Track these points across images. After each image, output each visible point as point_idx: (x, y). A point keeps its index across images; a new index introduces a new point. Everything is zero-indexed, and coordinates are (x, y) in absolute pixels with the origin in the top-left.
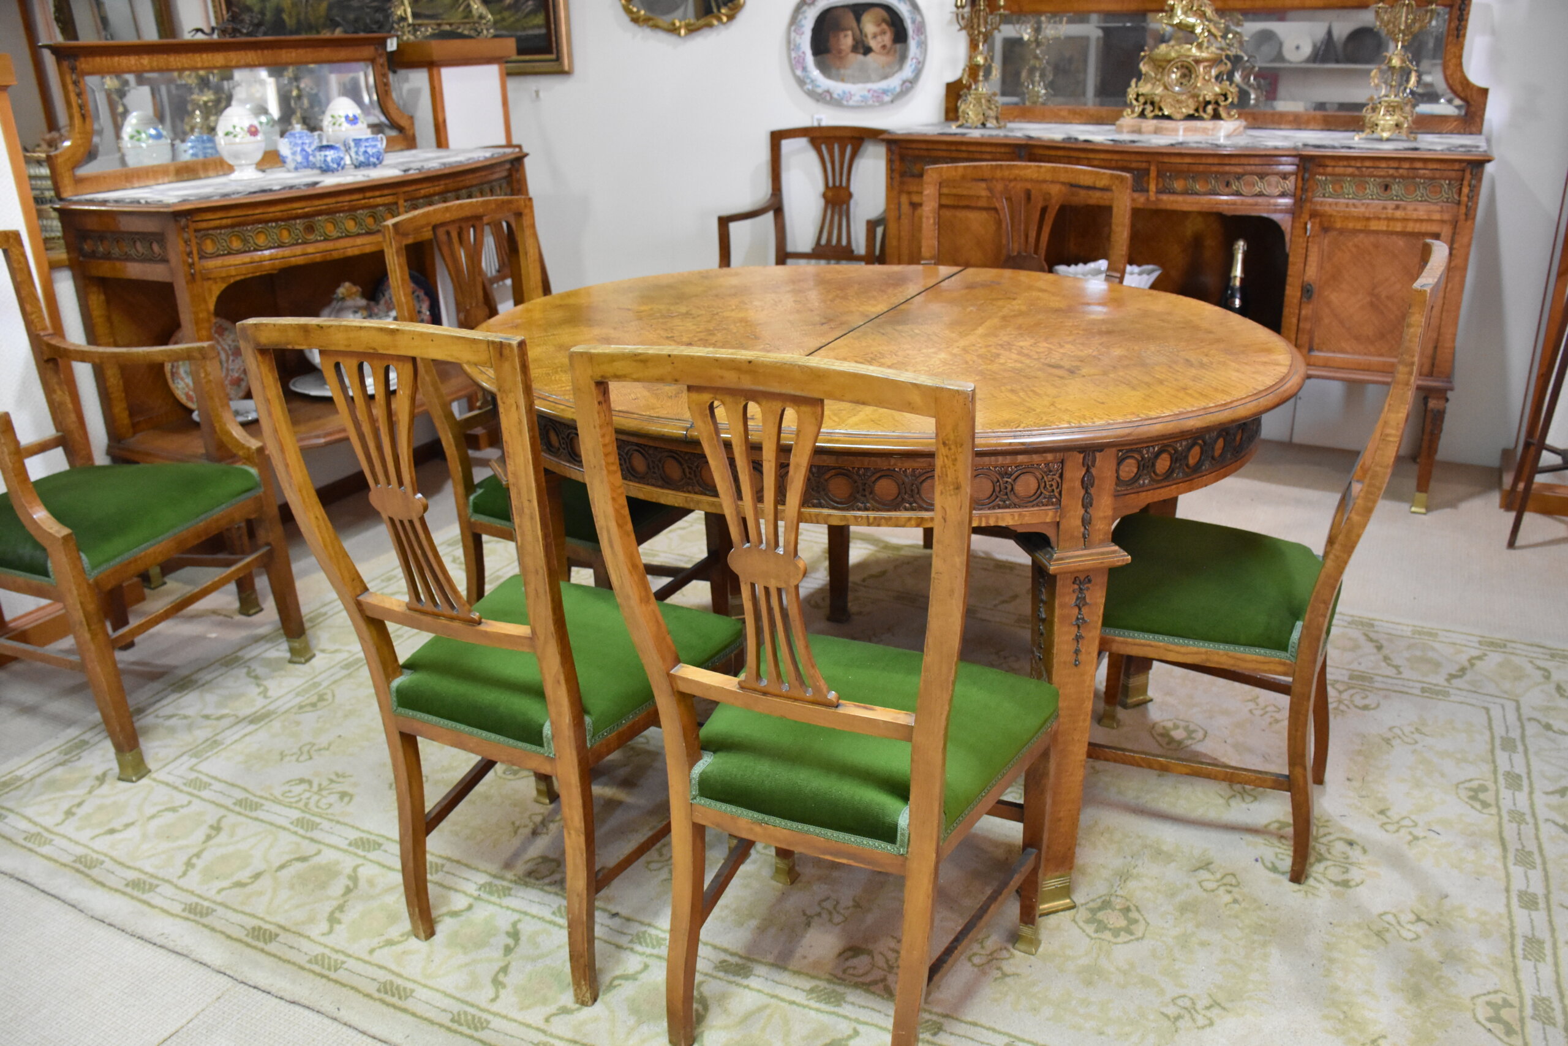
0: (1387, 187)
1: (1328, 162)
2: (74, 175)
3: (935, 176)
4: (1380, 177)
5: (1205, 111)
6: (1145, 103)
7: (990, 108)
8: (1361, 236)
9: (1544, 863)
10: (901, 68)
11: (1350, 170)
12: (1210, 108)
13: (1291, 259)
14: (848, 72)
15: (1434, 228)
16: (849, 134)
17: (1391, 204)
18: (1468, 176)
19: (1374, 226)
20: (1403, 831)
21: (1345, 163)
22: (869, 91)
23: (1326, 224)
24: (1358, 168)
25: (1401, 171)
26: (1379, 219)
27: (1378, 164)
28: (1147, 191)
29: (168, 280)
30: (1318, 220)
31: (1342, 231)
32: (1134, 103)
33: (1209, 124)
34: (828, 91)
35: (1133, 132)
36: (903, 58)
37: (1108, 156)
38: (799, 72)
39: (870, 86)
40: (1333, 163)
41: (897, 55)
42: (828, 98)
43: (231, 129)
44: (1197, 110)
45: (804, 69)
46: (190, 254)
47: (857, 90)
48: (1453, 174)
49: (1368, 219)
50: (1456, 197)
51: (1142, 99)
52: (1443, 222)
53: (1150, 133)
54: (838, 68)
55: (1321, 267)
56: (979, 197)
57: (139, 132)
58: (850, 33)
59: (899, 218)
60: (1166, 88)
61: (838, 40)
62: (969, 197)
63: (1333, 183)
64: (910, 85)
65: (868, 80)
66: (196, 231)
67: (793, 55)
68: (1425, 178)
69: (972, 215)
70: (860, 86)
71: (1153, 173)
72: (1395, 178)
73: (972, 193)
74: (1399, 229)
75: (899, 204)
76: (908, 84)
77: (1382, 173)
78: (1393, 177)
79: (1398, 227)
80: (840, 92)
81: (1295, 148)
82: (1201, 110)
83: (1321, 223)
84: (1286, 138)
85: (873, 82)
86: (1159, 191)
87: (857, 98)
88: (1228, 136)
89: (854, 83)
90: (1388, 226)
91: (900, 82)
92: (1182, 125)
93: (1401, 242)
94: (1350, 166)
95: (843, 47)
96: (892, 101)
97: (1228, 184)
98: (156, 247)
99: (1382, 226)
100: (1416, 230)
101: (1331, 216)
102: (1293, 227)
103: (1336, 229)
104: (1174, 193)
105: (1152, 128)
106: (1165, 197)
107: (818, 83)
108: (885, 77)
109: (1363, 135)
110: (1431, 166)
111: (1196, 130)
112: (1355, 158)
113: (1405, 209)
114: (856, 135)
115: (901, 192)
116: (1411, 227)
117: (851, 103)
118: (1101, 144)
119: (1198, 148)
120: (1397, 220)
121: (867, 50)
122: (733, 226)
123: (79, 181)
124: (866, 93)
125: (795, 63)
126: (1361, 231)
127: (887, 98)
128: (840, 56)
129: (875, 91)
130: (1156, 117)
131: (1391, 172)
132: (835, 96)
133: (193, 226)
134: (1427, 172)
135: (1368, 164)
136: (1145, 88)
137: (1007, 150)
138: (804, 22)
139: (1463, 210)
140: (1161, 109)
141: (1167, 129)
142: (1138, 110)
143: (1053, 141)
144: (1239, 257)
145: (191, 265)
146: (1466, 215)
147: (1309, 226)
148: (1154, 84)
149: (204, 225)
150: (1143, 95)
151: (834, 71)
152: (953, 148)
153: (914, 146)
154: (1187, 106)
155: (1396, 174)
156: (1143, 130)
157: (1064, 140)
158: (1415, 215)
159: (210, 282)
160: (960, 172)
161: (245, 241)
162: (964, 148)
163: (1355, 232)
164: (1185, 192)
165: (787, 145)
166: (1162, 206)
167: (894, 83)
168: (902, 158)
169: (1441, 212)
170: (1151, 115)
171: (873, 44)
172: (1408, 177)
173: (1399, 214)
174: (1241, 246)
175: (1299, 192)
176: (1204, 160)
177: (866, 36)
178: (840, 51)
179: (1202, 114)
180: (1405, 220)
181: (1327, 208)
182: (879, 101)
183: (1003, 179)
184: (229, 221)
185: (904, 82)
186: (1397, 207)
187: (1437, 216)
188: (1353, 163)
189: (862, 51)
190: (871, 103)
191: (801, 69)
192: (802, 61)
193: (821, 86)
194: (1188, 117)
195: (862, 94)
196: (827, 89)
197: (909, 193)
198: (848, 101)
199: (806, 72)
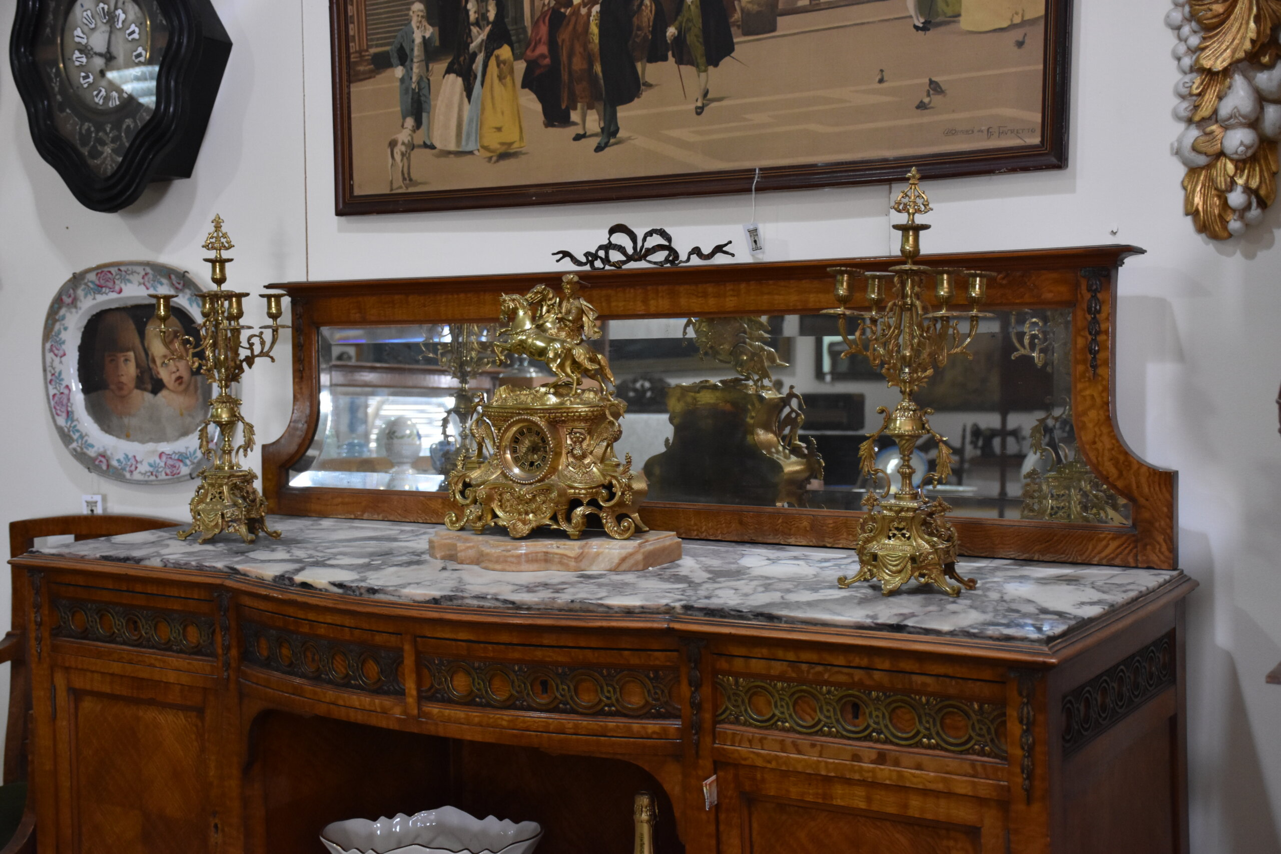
0: (856, 710)
4: (838, 685)
5: (568, 519)
6: (474, 501)
8: (822, 818)
11: (778, 667)
12: (580, 514)
14: (133, 422)
15: (963, 814)
17: (868, 748)
18: (1015, 698)
19: (841, 796)
21: (765, 652)
22: (160, 456)
23: (747, 786)
25: (877, 675)
26: (849, 782)
27: (829, 658)
28: (401, 693)
30: (731, 774)
31: (780, 805)
34: (103, 456)
37: (337, 619)
38: (61, 421)
40: (742, 651)
42: (104, 467)
44: (555, 519)
45: (69, 415)
47: (146, 454)
48: (986, 692)
52: (980, 801)
54: (119, 416)
58: (131, 354)
61: (117, 367)
63: (751, 694)
65: (159, 436)
67: (52, 392)
68: (929, 695)
70: (150, 446)
71: (409, 661)
72: (869, 689)
74: (892, 810)
77: (842, 678)
78: (865, 688)
79: (889, 804)
80: (121, 457)
82: (563, 517)
83: (735, 782)
85: (168, 439)
86: (423, 697)
87: (144, 468)
89: (143, 442)
90: (869, 800)
92: (523, 550)
93: (904, 840)
94: (776, 660)
95: (124, 379)
96: (191, 476)
97: (544, 688)
99: (857, 799)
100: (929, 816)
101: (754, 767)
102: (682, 788)
103: (769, 801)
104: (449, 701)
106: (434, 709)
107: (90, 440)
108: (182, 433)
110: (935, 669)
111: (546, 559)
112: (780, 642)
116: (916, 806)
117: (136, 476)
119: (480, 610)
120: (885, 787)
121: (157, 386)
124: (158, 460)
125: (56, 407)
126: (817, 807)
129: (169, 456)
130: (487, 530)
131: (858, 675)
132: (115, 463)
134: (928, 680)
135: (808, 655)
136: (477, 471)
138: (64, 336)
140: (493, 515)
141: (490, 557)
142: (466, 513)
150: (472, 484)
151: (114, 421)
154: (537, 511)
155: (868, 682)
158: (920, 781)
163: (806, 808)
164: (469, 701)
166: (431, 729)
167: (193, 443)
169: (973, 775)
171: (164, 374)
172: (894, 693)
173: (885, 772)
177: (154, 361)
178: (120, 386)
179: (564, 525)
180: (900, 789)
181: (743, 750)
186: (881, 758)
187: (962, 786)
188: (780, 654)
189: (149, 387)
190: (163, 476)
191: (64, 415)
192: (65, 401)
193: (92, 446)
194: (539, 532)
195: (151, 461)
196: (101, 450)
197: (67, 669)
198: (131, 472)
199: (73, 421)
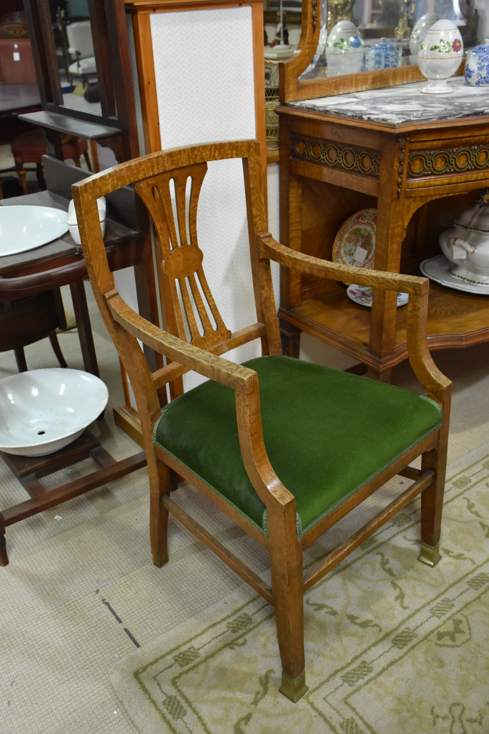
2: (298, 83)
29: (374, 194)
43: (437, 44)
46: (400, 174)
57: (342, 40)
66: (411, 151)
98: (367, 162)
123: (300, 87)
133: (409, 146)
145: (399, 184)
149: (418, 146)
159: (411, 200)
161: (447, 162)
184: (440, 143)
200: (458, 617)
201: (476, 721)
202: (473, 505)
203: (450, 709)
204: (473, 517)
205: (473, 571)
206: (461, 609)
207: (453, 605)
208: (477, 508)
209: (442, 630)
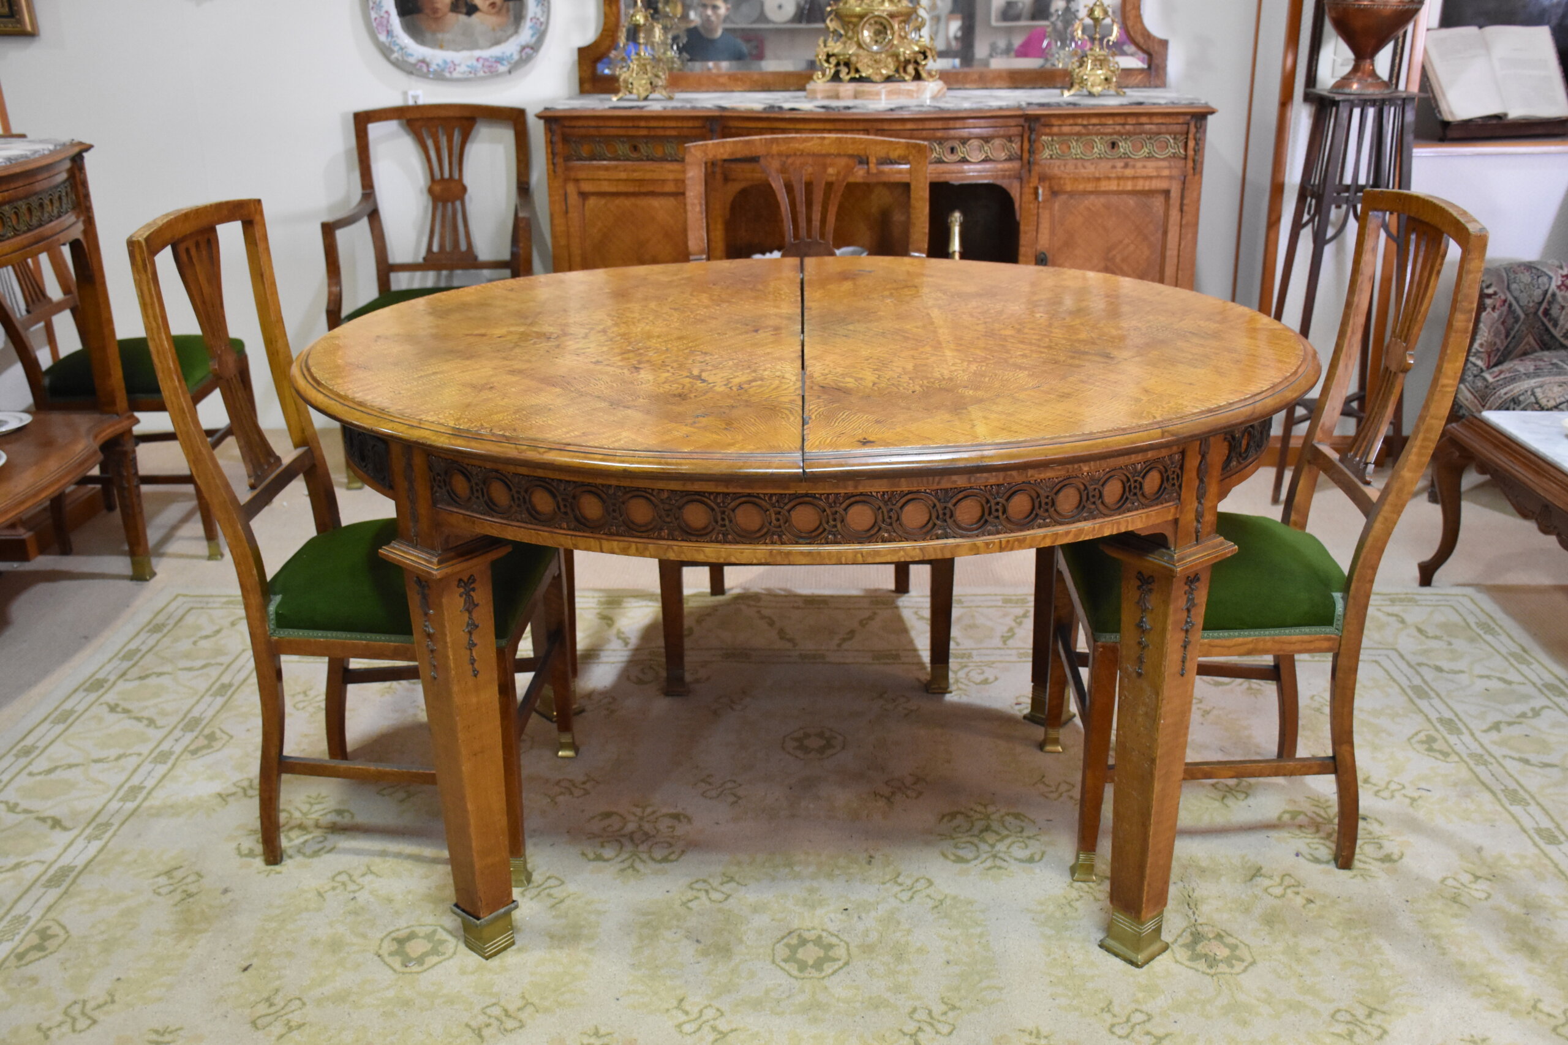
0: (1114, 145)
1: (1055, 121)
3: (699, 154)
4: (1106, 134)
5: (905, 71)
6: (838, 64)
7: (657, 76)
8: (1092, 197)
9: (1533, 798)
10: (516, 32)
11: (1077, 129)
12: (910, 69)
13: (1022, 228)
14: (448, 36)
15: (1164, 184)
16: (458, 114)
17: (1119, 163)
18: (1193, 129)
19: (1104, 186)
20: (1397, 794)
21: (1071, 121)
22: (478, 60)
23: (1056, 188)
24: (1084, 126)
25: (1127, 127)
26: (1109, 178)
27: (1104, 120)
30: (1047, 184)
31: (1072, 194)
32: (826, 65)
33: (912, 86)
34: (423, 61)
35: (829, 97)
36: (518, 18)
38: (383, 38)
39: (477, 53)
40: (1059, 122)
41: (511, 13)
42: (425, 69)
44: (897, 71)
45: (389, 32)
47: (462, 59)
48: (1178, 128)
49: (1098, 179)
50: (1182, 151)
51: (833, 60)
52: (1170, 178)
53: (849, 98)
54: (434, 32)
55: (1053, 232)
56: (664, 181)
59: (567, 212)
60: (860, 46)
62: (653, 181)
63: (1061, 143)
64: (530, 51)
65: (474, 46)
67: (374, 16)
68: (1151, 133)
69: (656, 203)
70: (465, 53)
72: (1123, 133)
73: (656, 176)
74: (1129, 188)
75: (566, 194)
76: (528, 50)
77: (1109, 130)
78: (1120, 134)
79: (1129, 186)
80: (440, 62)
81: (1020, 108)
82: (901, 70)
83: (1051, 188)
84: (997, 98)
85: (481, 48)
87: (463, 68)
88: (933, 98)
89: (456, 50)
90: (1118, 185)
91: (519, 48)
92: (883, 88)
93: (1131, 201)
94: (1076, 125)
96: (510, 72)
97: (952, 150)
99: (1113, 186)
100: (1147, 188)
101: (1060, 178)
102: (1021, 194)
103: (1066, 192)
105: (851, 93)
107: (410, 51)
108: (497, 42)
109: (1072, 92)
110: (1156, 120)
111: (898, 93)
112: (1082, 116)
113: (1134, 167)
114: (467, 114)
115: (566, 180)
116: (1141, 185)
117: (455, 75)
118: (811, 112)
119: (920, 112)
120: (1127, 178)
121: (472, 10)
122: (341, 235)
124: (475, 63)
125: (373, 28)
126: (1091, 193)
127: (502, 69)
128: (436, 16)
129: (486, 60)
130: (853, 80)
131: (1118, 128)
132: (433, 66)
134: (1153, 127)
135: (1094, 121)
136: (835, 47)
137: (697, 124)
139: (1190, 164)
140: (857, 71)
141: (869, 93)
142: (830, 71)
143: (752, 111)
144: (956, 230)
146: (1194, 169)
147: (1040, 191)
148: (844, 43)
150: (833, 55)
151: (428, 36)
152: (630, 124)
153: (580, 123)
154: (886, 67)
155: (1123, 131)
156: (841, 95)
157: (765, 109)
158: (1144, 172)
160: (728, 149)
162: (643, 124)
163: (1085, 193)
165: (375, 130)
167: (510, 48)
168: (566, 139)
169: (1170, 167)
170: (848, 77)
172: (1135, 134)
173: (1129, 172)
174: (956, 219)
175: (1026, 156)
176: (928, 125)
178: (435, 11)
179: (903, 74)
180: (1134, 178)
181: (1056, 171)
182: (491, 71)
183: (780, 154)
185: (523, 48)
186: (1126, 165)
187: (1166, 173)
188: (1079, 121)
189: (464, 10)
190: (481, 74)
191: (385, 33)
192: (385, 22)
193: (412, 55)
194: (888, 79)
195: (469, 63)
196: (421, 58)
197: (577, 181)
198: (451, 73)
199: (392, 37)
200: (43, 924)
201: (106, 1003)
202: (16, 805)
203: (66, 1013)
204: (22, 817)
205: (45, 872)
206: (43, 916)
207: (29, 918)
208: (24, 804)
209: (21, 949)
